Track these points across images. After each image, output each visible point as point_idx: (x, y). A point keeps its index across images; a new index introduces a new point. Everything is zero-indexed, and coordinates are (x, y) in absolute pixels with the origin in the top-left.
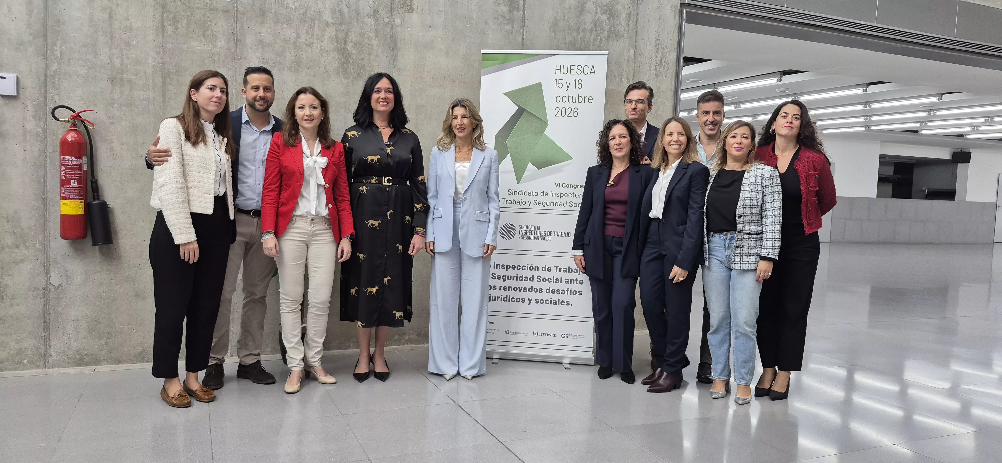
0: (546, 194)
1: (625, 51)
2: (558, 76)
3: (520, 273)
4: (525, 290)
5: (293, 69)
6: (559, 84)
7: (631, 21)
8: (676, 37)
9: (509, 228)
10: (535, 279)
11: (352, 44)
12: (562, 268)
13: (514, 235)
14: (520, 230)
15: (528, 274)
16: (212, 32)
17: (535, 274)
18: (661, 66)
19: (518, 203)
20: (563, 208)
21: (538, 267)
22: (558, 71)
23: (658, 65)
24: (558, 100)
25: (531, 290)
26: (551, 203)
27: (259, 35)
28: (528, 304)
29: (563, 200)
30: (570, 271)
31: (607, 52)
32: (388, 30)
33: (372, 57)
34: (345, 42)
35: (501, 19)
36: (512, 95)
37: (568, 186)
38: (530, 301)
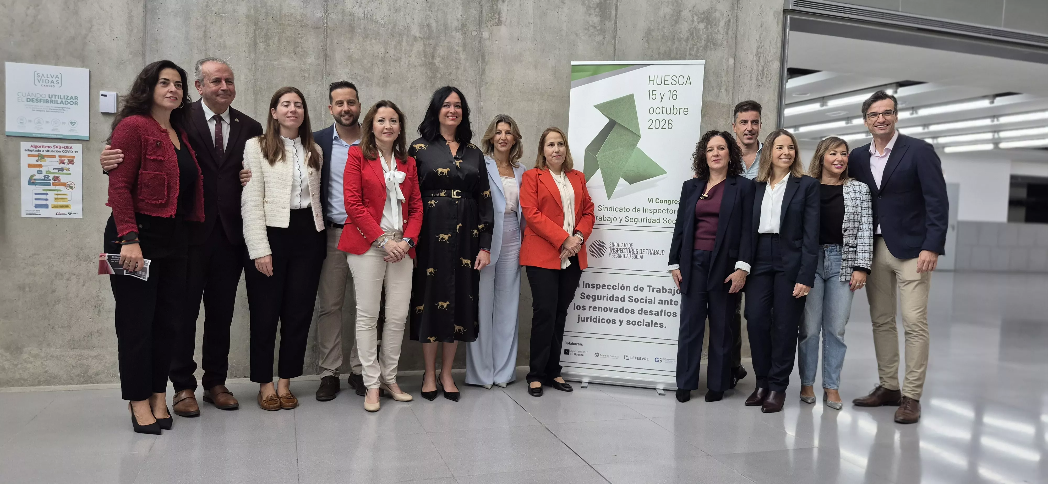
0: (638, 210)
1: (724, 61)
2: (652, 87)
3: (611, 292)
4: (616, 311)
5: (381, 84)
6: (652, 95)
7: (730, 29)
8: (779, 45)
9: (599, 245)
10: (627, 299)
11: (440, 59)
12: (655, 288)
13: (605, 253)
14: (610, 248)
15: (619, 293)
16: (302, 48)
17: (627, 293)
18: (763, 76)
19: (609, 220)
20: (656, 224)
21: (629, 287)
22: (652, 82)
23: (759, 75)
24: (651, 112)
25: (622, 310)
26: (644, 219)
27: (348, 51)
28: (619, 326)
29: (656, 216)
30: (664, 291)
31: (704, 62)
32: (476, 43)
33: (460, 72)
34: (433, 57)
35: (592, 30)
36: (602, 108)
37: (661, 201)
38: (621, 323)
